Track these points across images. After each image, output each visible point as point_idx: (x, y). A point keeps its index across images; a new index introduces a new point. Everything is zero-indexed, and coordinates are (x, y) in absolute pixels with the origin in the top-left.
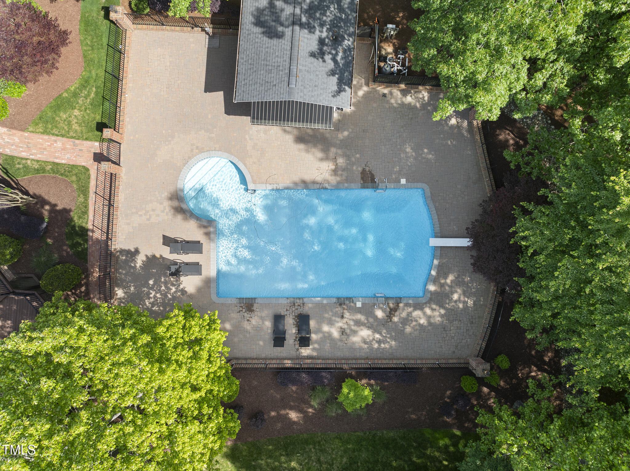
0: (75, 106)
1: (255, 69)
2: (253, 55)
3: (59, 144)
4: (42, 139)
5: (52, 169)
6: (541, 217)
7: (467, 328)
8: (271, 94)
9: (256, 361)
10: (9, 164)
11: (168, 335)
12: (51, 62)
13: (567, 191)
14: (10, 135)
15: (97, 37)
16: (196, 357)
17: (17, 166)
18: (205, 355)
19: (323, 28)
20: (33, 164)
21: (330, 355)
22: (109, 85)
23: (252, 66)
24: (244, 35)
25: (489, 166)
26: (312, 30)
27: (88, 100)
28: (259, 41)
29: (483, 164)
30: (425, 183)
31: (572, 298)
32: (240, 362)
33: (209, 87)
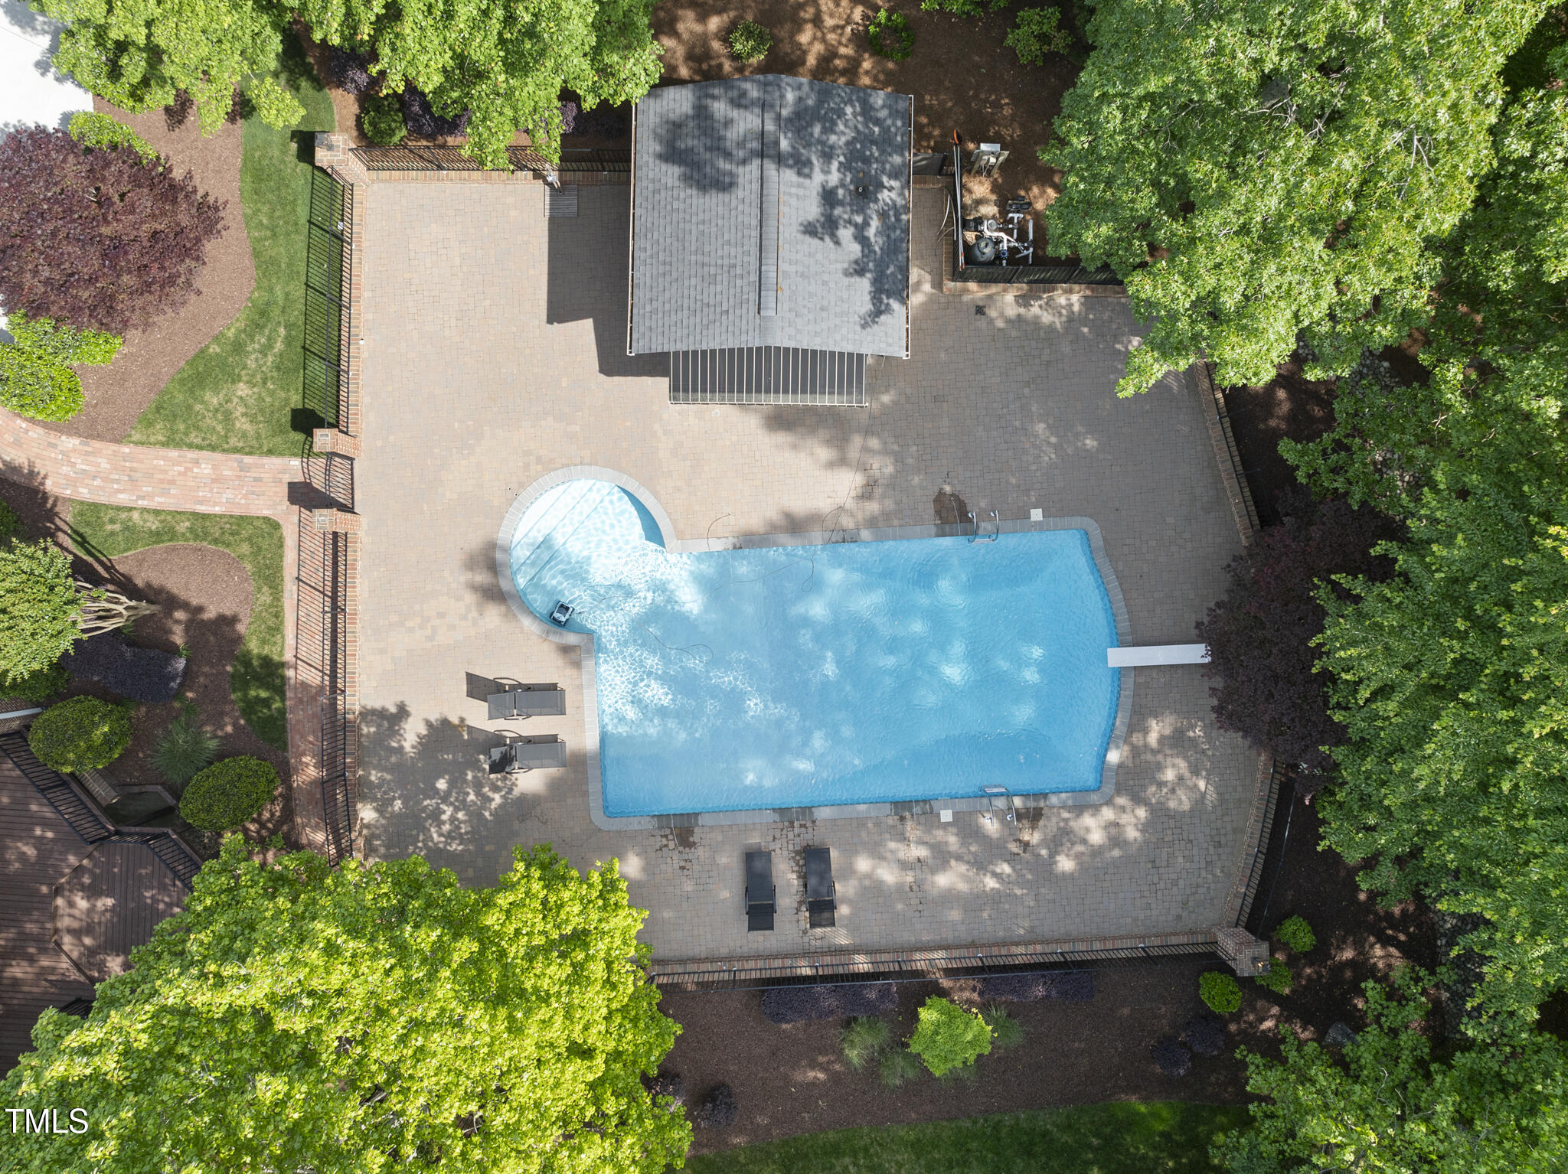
0: (239, 376)
1: (675, 275)
2: (668, 240)
3: (206, 469)
4: (164, 458)
5: (191, 529)
6: (1384, 612)
7: (1209, 859)
8: (717, 332)
9: (708, 967)
10: (88, 524)
11: (510, 929)
12: (182, 279)
13: (1445, 553)
14: (87, 453)
15: (283, 206)
16: (578, 977)
17: (109, 527)
18: (598, 970)
19: (830, 163)
20: (145, 521)
21: (883, 942)
22: (317, 319)
23: (668, 268)
24: (645, 192)
25: (1240, 468)
26: (806, 171)
27: (270, 359)
28: (682, 206)
29: (1225, 461)
30: (1091, 516)
31: (1468, 799)
32: (668, 969)
33: (558, 312)
